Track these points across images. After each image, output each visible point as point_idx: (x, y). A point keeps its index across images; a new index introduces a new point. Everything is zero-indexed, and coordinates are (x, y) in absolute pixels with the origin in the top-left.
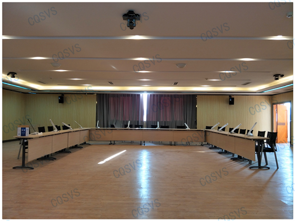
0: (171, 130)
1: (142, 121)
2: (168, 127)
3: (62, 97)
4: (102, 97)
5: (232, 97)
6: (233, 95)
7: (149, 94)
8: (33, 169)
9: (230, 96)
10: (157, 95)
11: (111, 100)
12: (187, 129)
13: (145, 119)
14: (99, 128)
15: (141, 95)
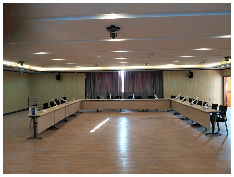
0: (143, 100)
1: (121, 93)
2: (141, 98)
3: (59, 76)
4: (89, 75)
5: (191, 72)
6: (192, 70)
7: (126, 71)
8: (42, 139)
9: (189, 71)
10: (132, 72)
11: (96, 76)
12: (156, 99)
13: (123, 91)
14: (88, 99)
15: (119, 72)
